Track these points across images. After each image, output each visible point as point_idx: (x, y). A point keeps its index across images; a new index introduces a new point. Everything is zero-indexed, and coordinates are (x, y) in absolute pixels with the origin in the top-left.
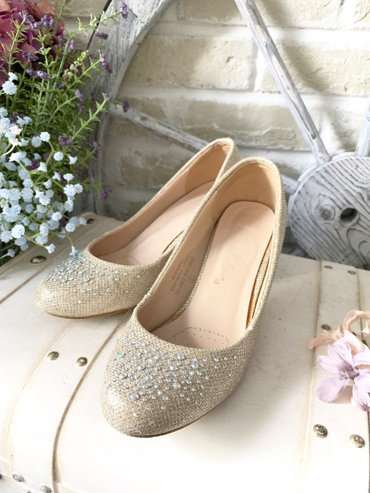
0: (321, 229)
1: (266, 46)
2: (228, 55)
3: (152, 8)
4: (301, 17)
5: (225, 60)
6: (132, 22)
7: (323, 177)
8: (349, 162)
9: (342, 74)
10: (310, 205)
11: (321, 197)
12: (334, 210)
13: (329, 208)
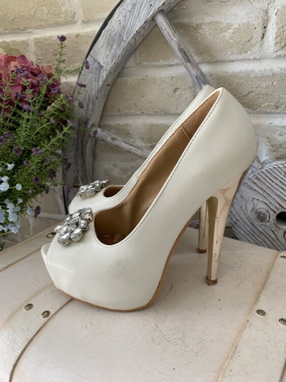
0: (258, 230)
1: (196, 78)
2: (175, 87)
3: (112, 60)
4: (230, 53)
5: (173, 91)
6: (100, 70)
7: (255, 184)
8: (278, 170)
9: (271, 95)
10: (246, 208)
11: (255, 200)
12: (269, 213)
13: (264, 211)
